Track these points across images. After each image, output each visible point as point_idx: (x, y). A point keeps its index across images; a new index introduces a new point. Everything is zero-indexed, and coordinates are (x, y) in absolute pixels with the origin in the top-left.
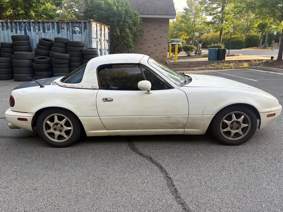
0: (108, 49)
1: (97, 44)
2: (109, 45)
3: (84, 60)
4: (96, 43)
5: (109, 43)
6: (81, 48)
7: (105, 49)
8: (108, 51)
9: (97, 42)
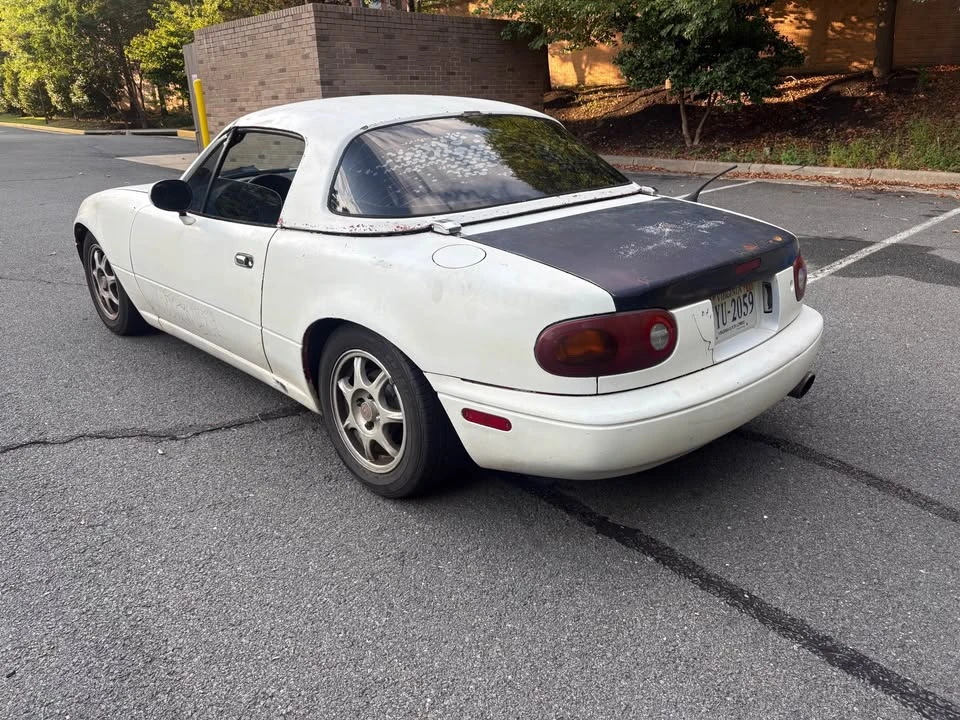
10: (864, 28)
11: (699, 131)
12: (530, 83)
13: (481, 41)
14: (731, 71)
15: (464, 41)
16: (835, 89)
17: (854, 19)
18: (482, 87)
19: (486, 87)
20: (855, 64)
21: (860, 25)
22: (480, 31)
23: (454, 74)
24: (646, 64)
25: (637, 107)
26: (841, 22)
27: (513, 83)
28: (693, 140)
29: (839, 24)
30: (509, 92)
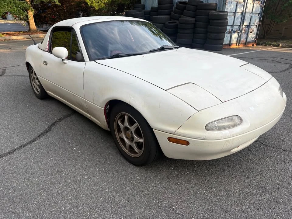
0: (259, 12)
1: (237, 6)
2: (263, 7)
3: (209, 26)
4: (235, 4)
5: (263, 4)
6: (208, 11)
7: (252, 13)
8: (259, 16)
9: (237, 4)
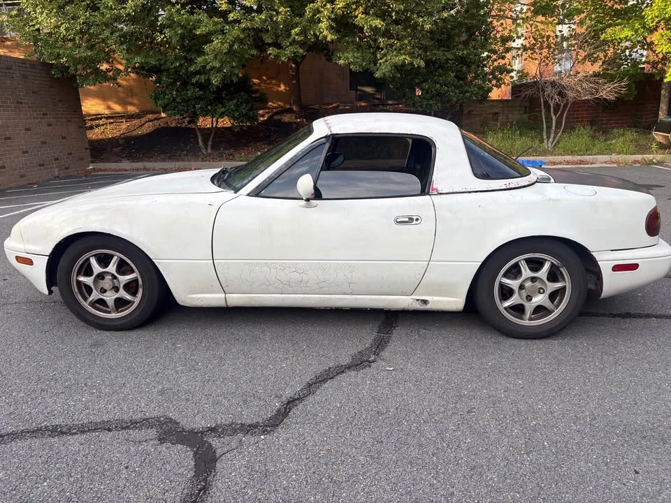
10: (271, 83)
11: (210, 143)
12: (75, 111)
13: (37, 78)
14: (237, 106)
15: (24, 77)
16: (276, 117)
17: (264, 78)
18: (44, 114)
19: (46, 114)
20: (270, 103)
21: (269, 81)
22: (35, 70)
23: (21, 103)
24: (178, 100)
25: (148, 128)
26: (258, 79)
27: (63, 111)
28: (207, 149)
29: (257, 80)
30: (61, 118)
